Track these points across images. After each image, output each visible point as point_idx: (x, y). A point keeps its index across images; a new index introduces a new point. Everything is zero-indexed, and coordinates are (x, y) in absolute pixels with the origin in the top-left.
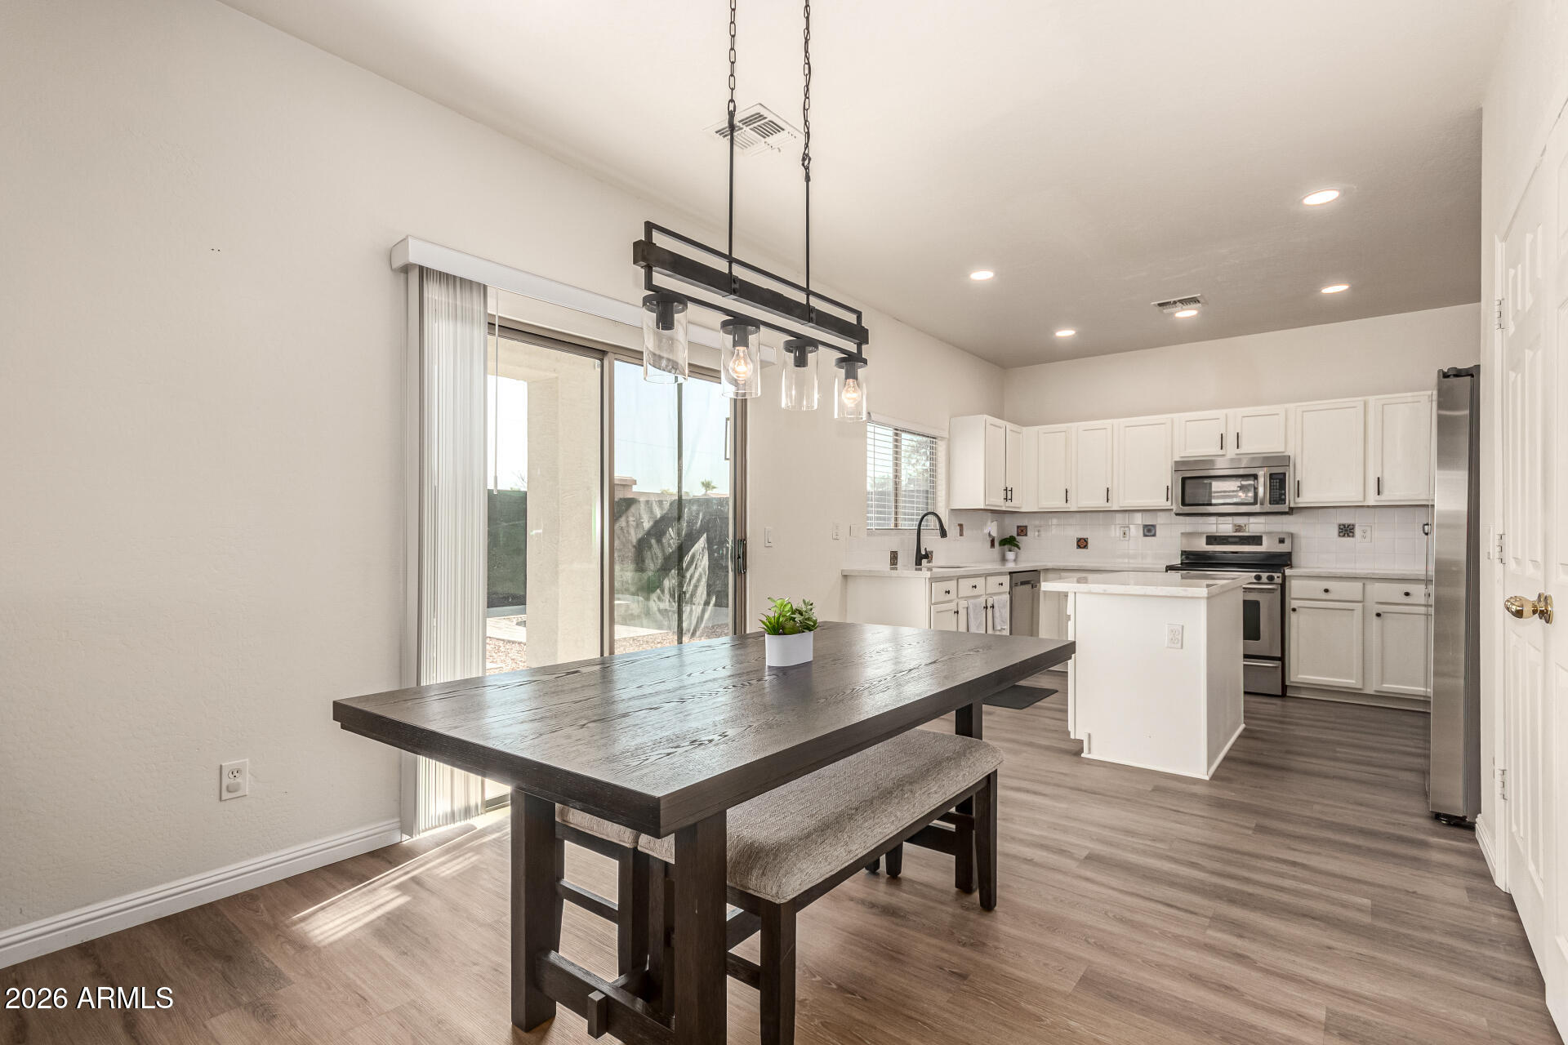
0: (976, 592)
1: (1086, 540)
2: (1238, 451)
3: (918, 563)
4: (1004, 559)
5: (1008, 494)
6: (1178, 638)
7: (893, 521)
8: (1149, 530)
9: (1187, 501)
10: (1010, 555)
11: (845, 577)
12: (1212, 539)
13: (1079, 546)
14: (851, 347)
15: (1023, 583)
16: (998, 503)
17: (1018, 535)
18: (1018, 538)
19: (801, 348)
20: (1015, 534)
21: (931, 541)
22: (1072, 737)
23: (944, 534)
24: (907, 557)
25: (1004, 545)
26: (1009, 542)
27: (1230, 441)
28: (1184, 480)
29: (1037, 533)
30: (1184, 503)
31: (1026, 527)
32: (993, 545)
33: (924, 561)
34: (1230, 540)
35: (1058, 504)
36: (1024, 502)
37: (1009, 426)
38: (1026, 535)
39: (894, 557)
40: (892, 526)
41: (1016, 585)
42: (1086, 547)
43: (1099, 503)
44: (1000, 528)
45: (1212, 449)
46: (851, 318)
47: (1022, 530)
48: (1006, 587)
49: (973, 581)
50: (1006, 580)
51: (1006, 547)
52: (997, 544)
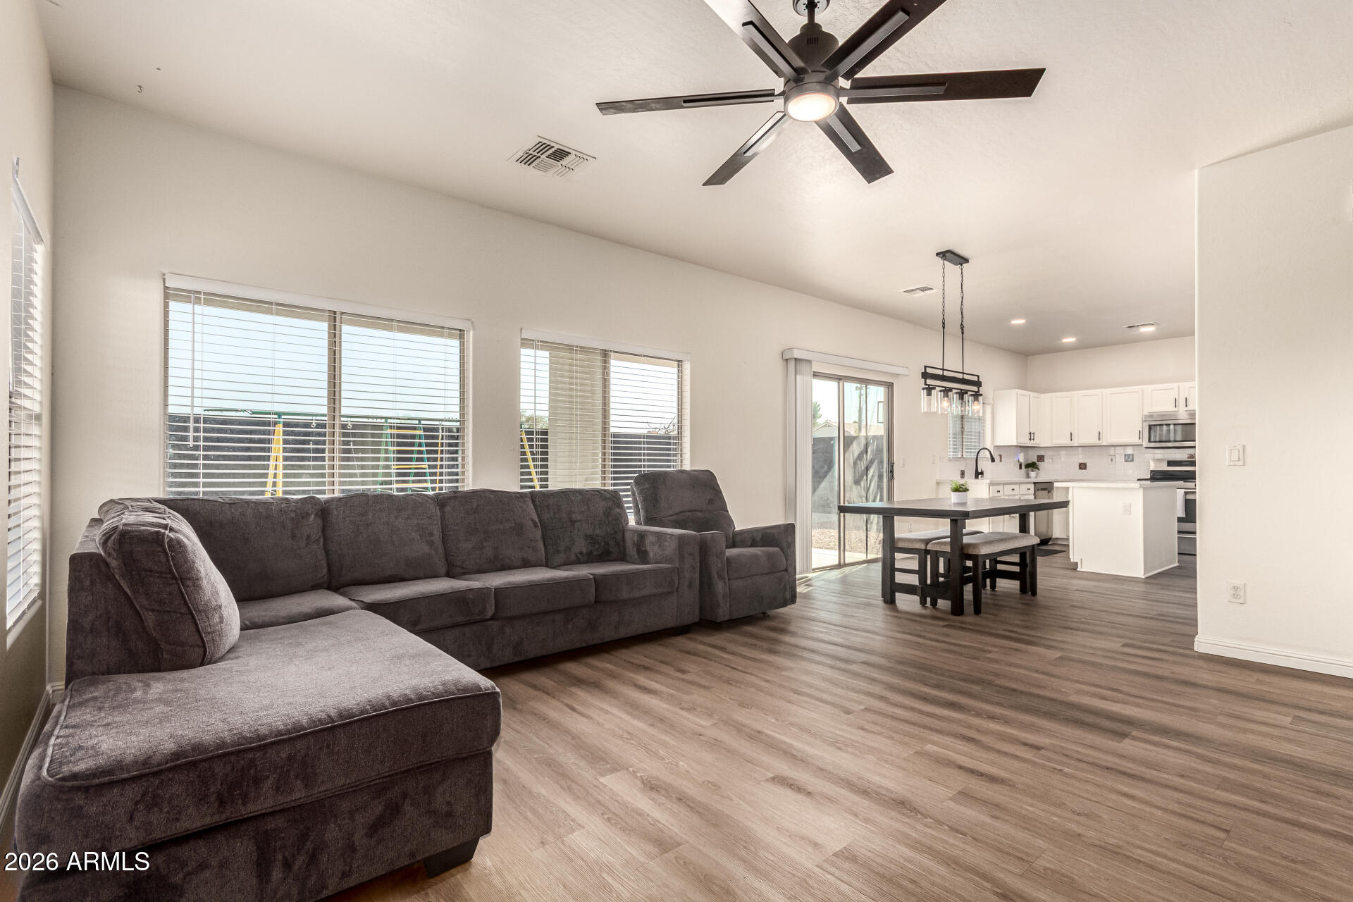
0: (1014, 492)
1: (1085, 464)
2: (1186, 409)
3: (977, 477)
4: (1028, 476)
5: (1031, 436)
6: (1128, 509)
7: (960, 453)
8: (1129, 458)
9: (1152, 440)
10: (1033, 474)
11: (938, 483)
12: (1170, 463)
13: (1080, 468)
14: (975, 389)
15: (1042, 489)
16: (1026, 441)
17: (1038, 461)
18: (1038, 463)
19: (962, 394)
20: (1035, 460)
21: (985, 465)
22: (1072, 561)
23: (993, 460)
24: (970, 472)
25: (1028, 467)
26: (1032, 466)
27: (1181, 402)
28: (1150, 427)
29: (1051, 460)
30: (1150, 441)
31: (1043, 456)
32: (1021, 467)
33: (980, 476)
34: (1184, 463)
35: (1065, 441)
36: (1042, 440)
37: (1032, 394)
38: (1043, 461)
39: (963, 474)
40: (960, 456)
41: (1038, 490)
42: (1085, 468)
43: (1094, 441)
44: (1026, 458)
45: (1170, 408)
46: (975, 379)
47: (1041, 458)
48: (1032, 491)
49: (1013, 487)
50: (1032, 487)
51: (1030, 469)
52: (1023, 467)
